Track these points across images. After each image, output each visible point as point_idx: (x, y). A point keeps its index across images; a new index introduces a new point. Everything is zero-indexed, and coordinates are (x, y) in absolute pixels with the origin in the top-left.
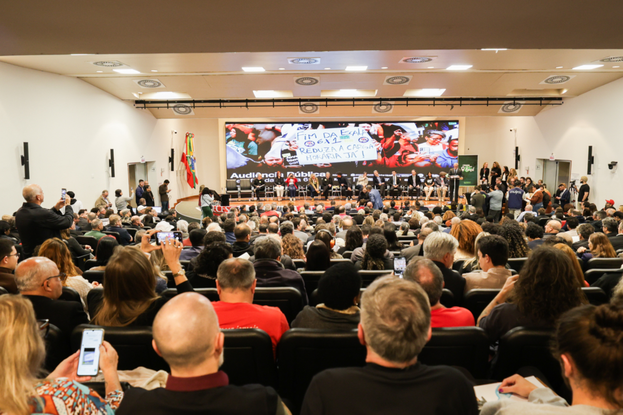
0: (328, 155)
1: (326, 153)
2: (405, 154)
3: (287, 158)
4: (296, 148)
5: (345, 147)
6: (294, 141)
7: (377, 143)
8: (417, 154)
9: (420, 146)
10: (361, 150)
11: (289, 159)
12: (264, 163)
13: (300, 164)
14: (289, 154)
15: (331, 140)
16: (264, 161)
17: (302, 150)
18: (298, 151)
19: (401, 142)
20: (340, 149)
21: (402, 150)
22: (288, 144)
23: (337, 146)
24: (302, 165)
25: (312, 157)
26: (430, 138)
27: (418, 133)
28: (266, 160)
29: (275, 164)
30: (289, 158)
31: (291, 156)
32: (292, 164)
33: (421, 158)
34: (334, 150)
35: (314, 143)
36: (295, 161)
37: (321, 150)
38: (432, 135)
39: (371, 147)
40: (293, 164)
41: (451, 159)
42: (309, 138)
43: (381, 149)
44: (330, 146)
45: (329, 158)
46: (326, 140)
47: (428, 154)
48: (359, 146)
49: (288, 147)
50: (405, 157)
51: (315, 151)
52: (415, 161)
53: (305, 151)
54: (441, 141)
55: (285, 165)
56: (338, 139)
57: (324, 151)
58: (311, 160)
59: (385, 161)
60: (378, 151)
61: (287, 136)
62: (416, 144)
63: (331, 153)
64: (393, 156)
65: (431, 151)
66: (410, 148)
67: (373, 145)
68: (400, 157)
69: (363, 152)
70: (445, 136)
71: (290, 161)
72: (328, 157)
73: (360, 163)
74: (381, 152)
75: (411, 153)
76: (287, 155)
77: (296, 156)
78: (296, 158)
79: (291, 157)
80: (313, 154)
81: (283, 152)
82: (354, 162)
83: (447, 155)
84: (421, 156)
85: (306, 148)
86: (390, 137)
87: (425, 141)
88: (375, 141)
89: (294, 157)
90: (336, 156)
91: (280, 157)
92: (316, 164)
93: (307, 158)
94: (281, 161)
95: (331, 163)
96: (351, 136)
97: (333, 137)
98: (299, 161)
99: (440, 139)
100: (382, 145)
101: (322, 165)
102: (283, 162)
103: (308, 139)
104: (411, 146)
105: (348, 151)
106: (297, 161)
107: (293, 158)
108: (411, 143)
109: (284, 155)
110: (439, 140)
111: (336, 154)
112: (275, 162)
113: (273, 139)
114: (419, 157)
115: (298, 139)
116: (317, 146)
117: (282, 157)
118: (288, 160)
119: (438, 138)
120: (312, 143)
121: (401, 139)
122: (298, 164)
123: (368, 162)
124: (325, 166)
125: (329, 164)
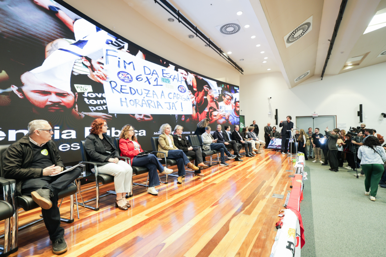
0: (150, 102)
1: (146, 99)
2: (211, 110)
3: (86, 95)
4: (103, 79)
5: (166, 94)
8: (218, 111)
10: (180, 101)
11: (89, 98)
13: (110, 112)
14: (89, 88)
16: (20, 90)
17: (114, 85)
18: (106, 86)
19: (208, 98)
20: (162, 95)
21: (209, 106)
23: (158, 90)
24: (113, 115)
25: (128, 101)
26: (225, 98)
28: (24, 89)
29: (54, 104)
30: (89, 95)
31: (94, 92)
32: (95, 109)
33: (220, 115)
34: (155, 96)
35: (132, 78)
36: (101, 105)
38: (226, 96)
40: (97, 111)
41: (237, 117)
42: (125, 67)
43: (195, 103)
45: (149, 107)
46: (147, 78)
47: (224, 113)
48: (179, 96)
49: (87, 71)
50: (211, 114)
51: (133, 92)
52: (217, 118)
53: (118, 88)
54: (231, 102)
55: (80, 111)
57: (144, 95)
58: (127, 105)
59: (198, 117)
60: (193, 105)
62: (217, 102)
63: (151, 99)
64: (203, 112)
65: (226, 110)
67: (190, 98)
69: (181, 104)
70: (233, 98)
71: (91, 101)
72: (149, 104)
74: (195, 106)
75: (215, 110)
76: (86, 89)
77: (104, 95)
78: (102, 98)
79: (94, 95)
80: (129, 97)
81: (77, 79)
82: (175, 115)
83: (235, 115)
85: (120, 83)
88: (191, 93)
89: (100, 95)
90: (158, 105)
91: (68, 90)
92: (134, 115)
93: (121, 101)
94: (70, 99)
95: (151, 115)
96: (171, 80)
97: (155, 76)
98: (108, 105)
99: (231, 100)
100: (196, 98)
101: (142, 117)
102: (75, 103)
103: (122, 69)
104: (214, 103)
105: (169, 101)
106: (105, 104)
107: (96, 98)
108: (215, 100)
109: (79, 88)
111: (158, 102)
112: (54, 98)
114: (219, 115)
117: (73, 90)
118: (86, 100)
119: (229, 99)
120: (128, 76)
121: (208, 95)
122: (106, 111)
123: (186, 116)
125: (150, 116)
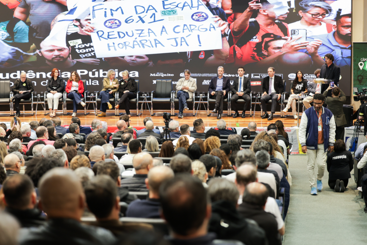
0: (143, 42)
1: (139, 39)
2: (267, 39)
3: (77, 47)
4: (91, 31)
5: (169, 28)
6: (87, 20)
7: (222, 22)
8: (286, 39)
9: (291, 27)
10: (195, 33)
11: (79, 49)
12: (40, 55)
13: (97, 56)
14: (80, 41)
15: (147, 18)
16: (40, 52)
17: (100, 33)
18: (94, 36)
19: (261, 20)
20: (162, 31)
21: (262, 33)
22: (78, 24)
23: (157, 27)
24: (101, 59)
25: (116, 45)
26: (307, 14)
27: (287, 5)
28: (42, 50)
29: (57, 56)
30: (80, 46)
31: (83, 44)
32: (84, 56)
33: (293, 46)
34: (151, 34)
35: (120, 22)
36: (89, 52)
37: (130, 34)
38: (309, 9)
39: (212, 29)
40: (86, 57)
41: (342, 48)
42: (112, 15)
43: (228, 31)
44: (145, 27)
45: (144, 47)
46: (139, 17)
47: (303, 40)
48: (192, 27)
49: (77, 30)
50: (267, 47)
51: (122, 35)
52: (283, 51)
53: (105, 35)
54: (325, 19)
55: (73, 59)
56: (158, 16)
57: (136, 36)
58: (115, 49)
59: (235, 51)
60: (224, 35)
61: (76, 12)
62: (284, 23)
63: (147, 38)
64: (248, 43)
65: (308, 35)
66: (274, 30)
67: (216, 25)
68: (258, 45)
69: (198, 36)
70: (330, 10)
71: (81, 51)
72: (143, 44)
73: (195, 54)
74: (227, 37)
75: (277, 38)
76: (77, 43)
77: (91, 44)
78: (91, 47)
79: (83, 46)
80: (118, 41)
81: (70, 37)
82: (186, 52)
83: (335, 43)
84: (293, 44)
85: (106, 30)
86: (242, 12)
87: (299, 18)
88: (219, 18)
89: (88, 45)
90: (156, 44)
91: (65, 46)
92: (123, 57)
93: (109, 46)
94: (66, 52)
95: (147, 55)
96: (178, 10)
97: (151, 13)
98: (96, 52)
99: (323, 15)
100: (229, 25)
101: (133, 58)
102: (69, 54)
103: (109, 17)
104: (276, 26)
105: (176, 36)
106: (93, 51)
107: (85, 48)
108: (277, 21)
109: (72, 43)
110: (321, 17)
111: (155, 40)
112: (56, 53)
113: (53, 17)
114: (289, 46)
115: (94, 17)
116: (124, 28)
117: (68, 45)
118: (77, 50)
119: (319, 14)
120: (117, 21)
121: (259, 15)
122: (94, 56)
123: (208, 53)
124: (139, 60)
125: (144, 56)
